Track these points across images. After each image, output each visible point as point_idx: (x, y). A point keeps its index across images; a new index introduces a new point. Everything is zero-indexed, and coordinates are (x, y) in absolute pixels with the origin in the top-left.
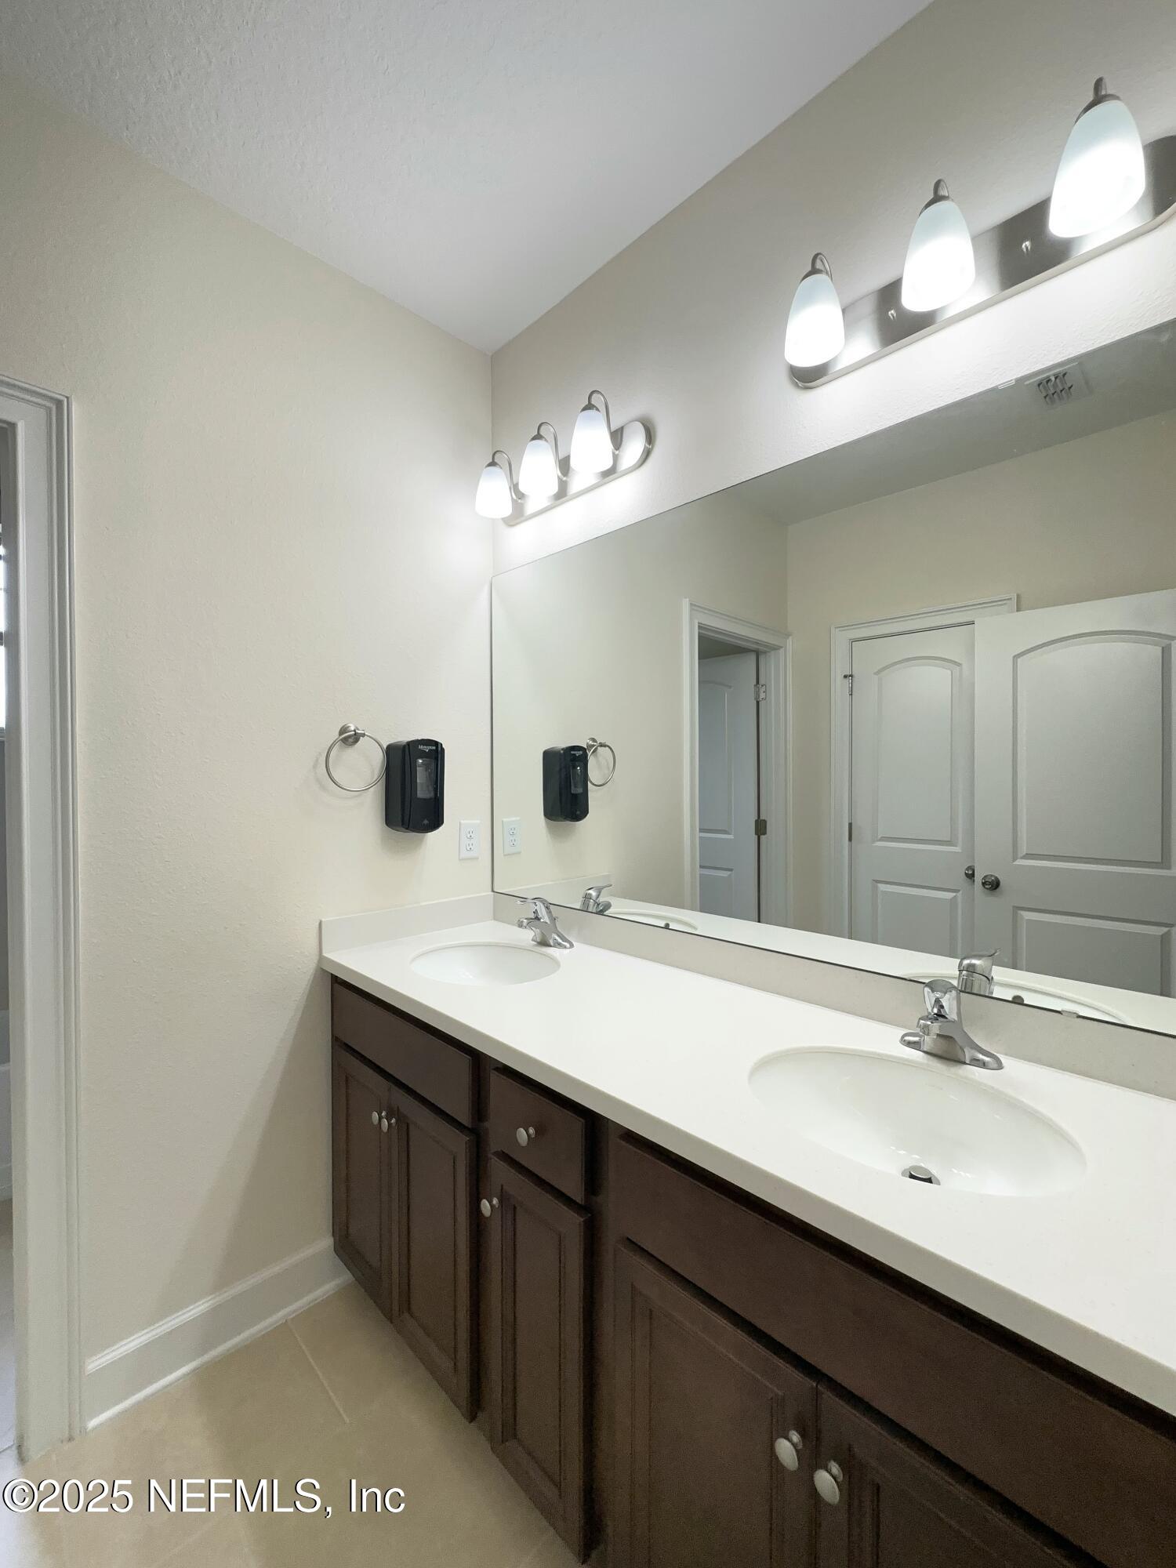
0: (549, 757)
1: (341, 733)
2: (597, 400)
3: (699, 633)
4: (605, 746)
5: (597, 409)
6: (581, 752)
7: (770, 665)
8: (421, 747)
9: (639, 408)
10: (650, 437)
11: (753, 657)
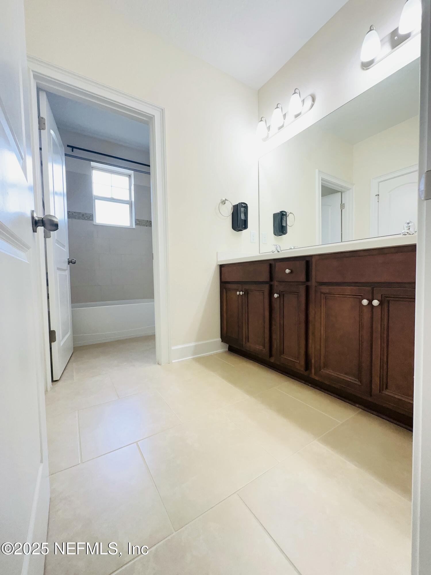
0: (275, 215)
1: (221, 200)
2: (297, 91)
3: (322, 182)
4: (292, 213)
5: (297, 93)
6: (285, 213)
7: (347, 197)
8: (242, 205)
9: (310, 92)
10: (314, 100)
11: (340, 193)
